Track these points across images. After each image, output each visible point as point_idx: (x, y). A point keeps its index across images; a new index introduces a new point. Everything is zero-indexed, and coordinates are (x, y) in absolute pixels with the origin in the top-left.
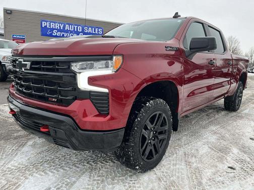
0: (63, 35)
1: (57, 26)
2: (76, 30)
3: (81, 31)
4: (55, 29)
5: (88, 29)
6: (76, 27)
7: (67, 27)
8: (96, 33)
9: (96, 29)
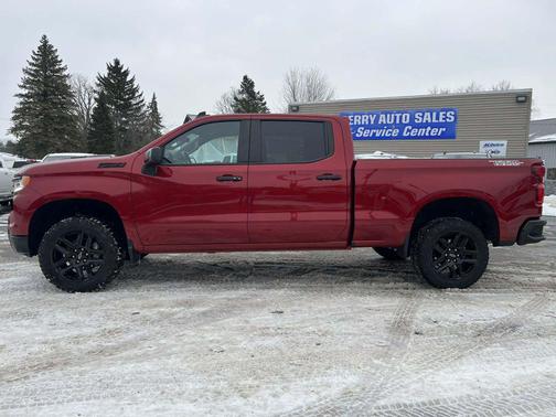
0: (374, 134)
1: (365, 120)
2: (398, 122)
3: (408, 121)
4: (361, 126)
5: (423, 117)
6: (398, 115)
7: (382, 119)
8: (441, 120)
9: (441, 113)
